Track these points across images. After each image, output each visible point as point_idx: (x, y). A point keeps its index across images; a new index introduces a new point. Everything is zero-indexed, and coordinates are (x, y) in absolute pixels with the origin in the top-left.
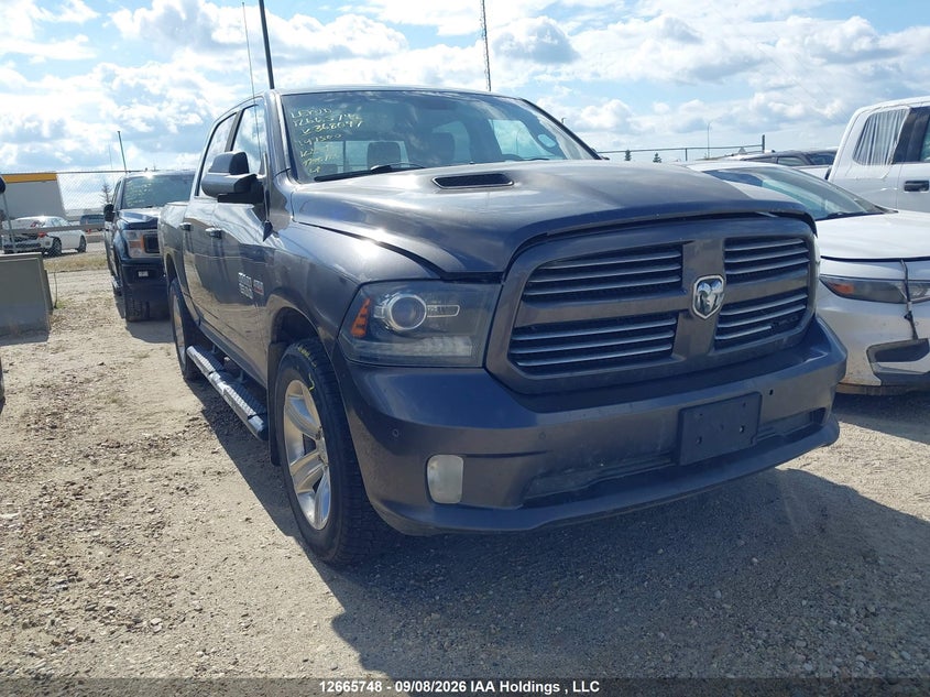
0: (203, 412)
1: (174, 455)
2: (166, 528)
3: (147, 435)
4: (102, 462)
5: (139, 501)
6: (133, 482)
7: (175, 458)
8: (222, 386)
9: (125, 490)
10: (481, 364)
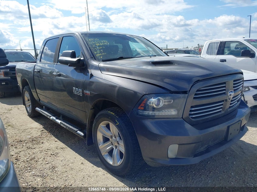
0: (43, 128)
1: (43, 143)
2: (56, 168)
3: (29, 137)
4: (18, 147)
5: (40, 160)
6: (34, 153)
7: (43, 144)
8: (59, 121)
9: (33, 157)
10: (181, 117)
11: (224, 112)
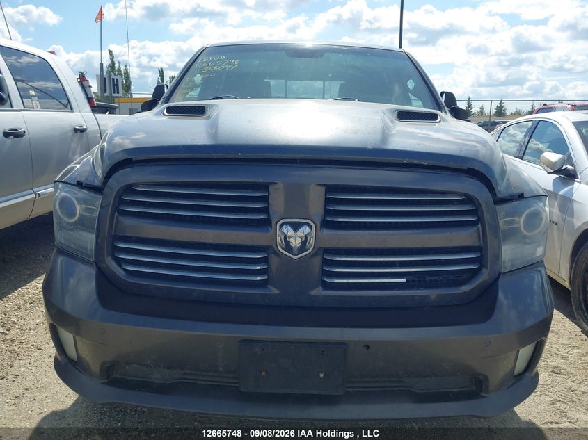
10: (93, 259)
11: (276, 291)
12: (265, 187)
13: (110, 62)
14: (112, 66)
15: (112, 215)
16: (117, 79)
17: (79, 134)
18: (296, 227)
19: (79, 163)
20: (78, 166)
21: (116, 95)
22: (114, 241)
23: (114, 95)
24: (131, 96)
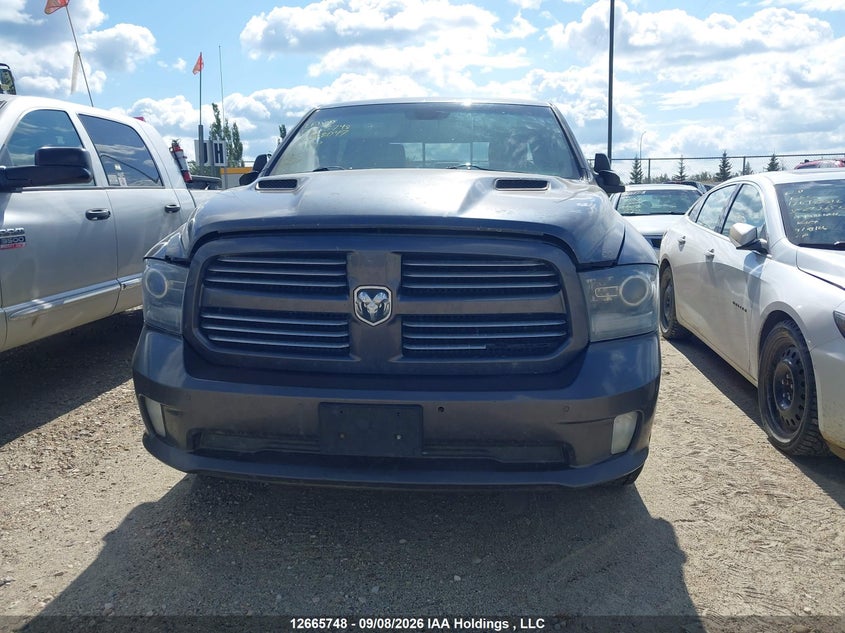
10: (181, 332)
11: (358, 359)
12: (343, 256)
13: (214, 120)
14: (217, 126)
15: (199, 286)
16: (221, 145)
17: (170, 214)
18: (372, 294)
19: (166, 241)
20: (166, 244)
21: (219, 164)
22: (200, 313)
23: (216, 165)
24: (243, 165)
